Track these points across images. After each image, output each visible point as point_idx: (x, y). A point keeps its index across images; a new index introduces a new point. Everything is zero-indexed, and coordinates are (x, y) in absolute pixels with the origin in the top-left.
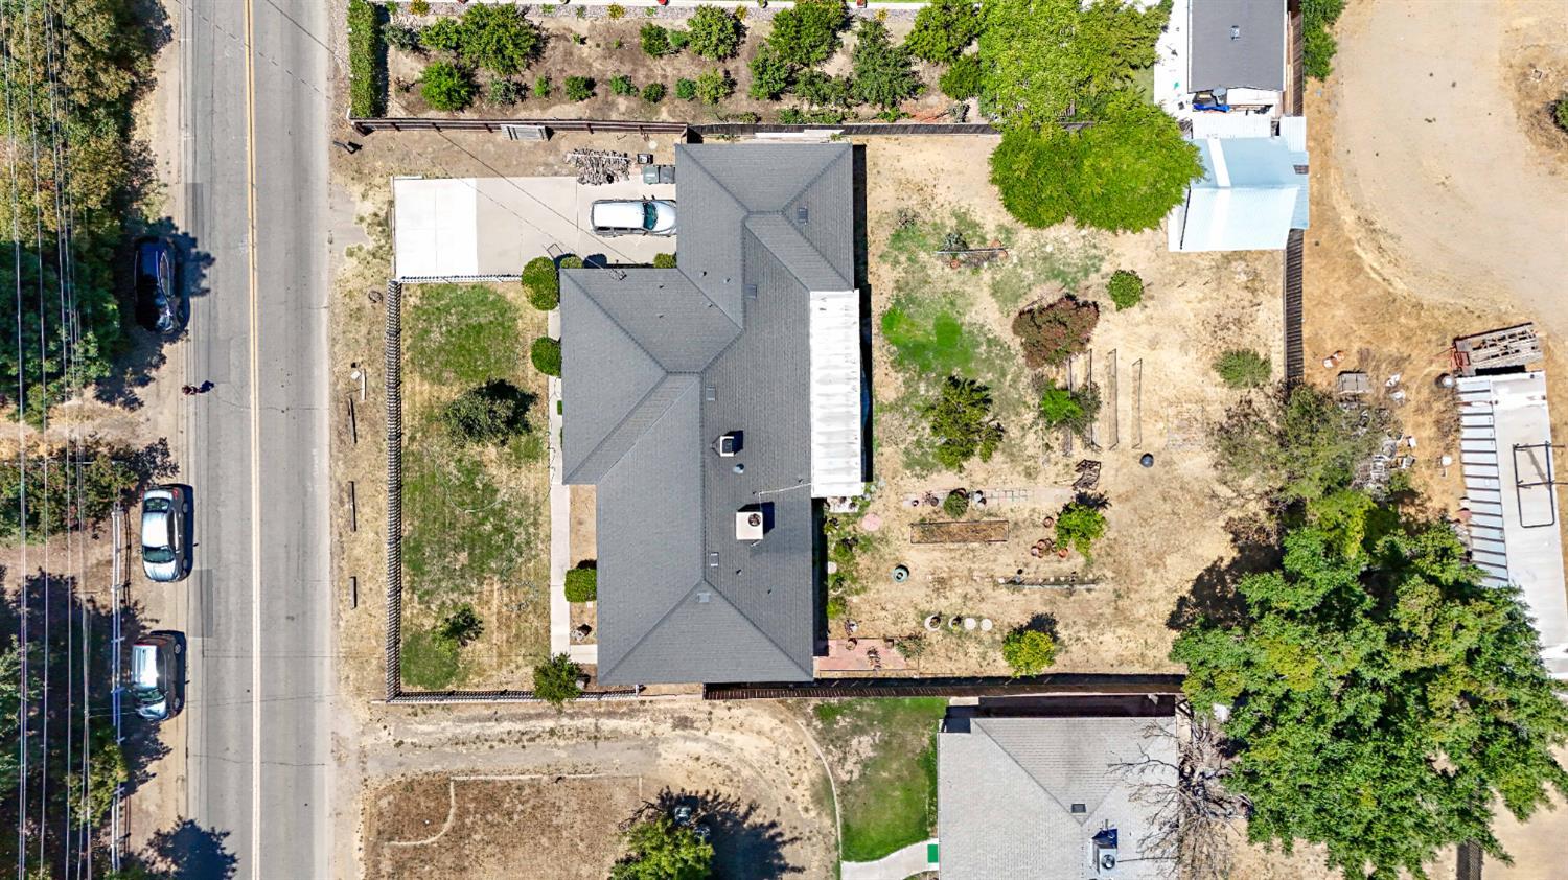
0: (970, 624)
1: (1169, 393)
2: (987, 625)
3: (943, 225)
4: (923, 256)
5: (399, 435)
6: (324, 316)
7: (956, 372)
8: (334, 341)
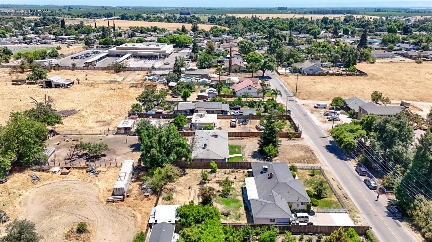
0: (223, 173)
1: (183, 196)
2: (220, 173)
3: (230, 219)
4: (234, 214)
5: (335, 194)
6: (359, 209)
7: (226, 199)
8: (355, 206)
